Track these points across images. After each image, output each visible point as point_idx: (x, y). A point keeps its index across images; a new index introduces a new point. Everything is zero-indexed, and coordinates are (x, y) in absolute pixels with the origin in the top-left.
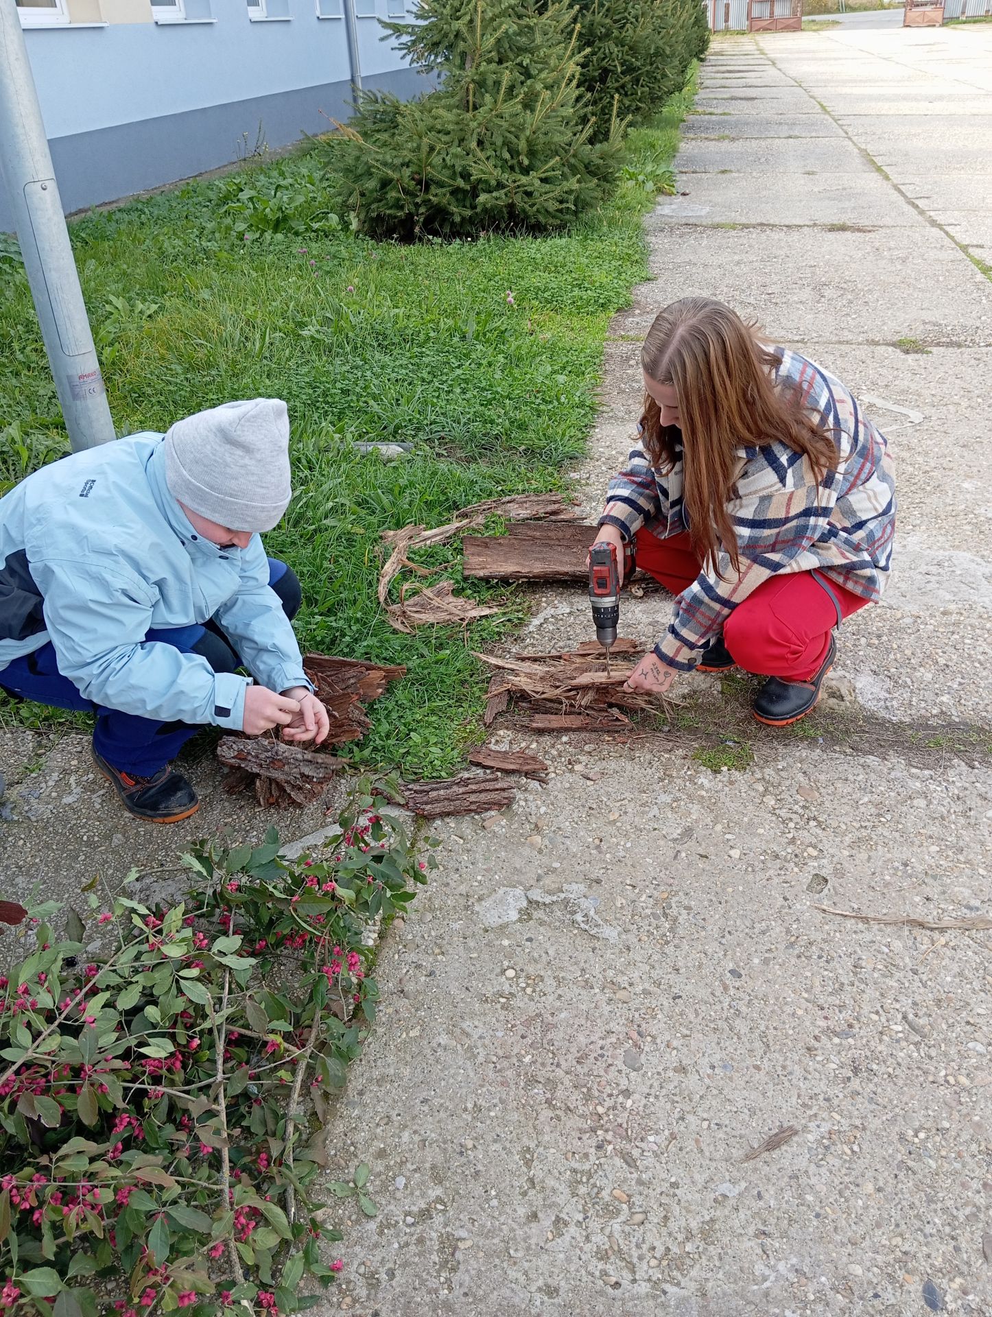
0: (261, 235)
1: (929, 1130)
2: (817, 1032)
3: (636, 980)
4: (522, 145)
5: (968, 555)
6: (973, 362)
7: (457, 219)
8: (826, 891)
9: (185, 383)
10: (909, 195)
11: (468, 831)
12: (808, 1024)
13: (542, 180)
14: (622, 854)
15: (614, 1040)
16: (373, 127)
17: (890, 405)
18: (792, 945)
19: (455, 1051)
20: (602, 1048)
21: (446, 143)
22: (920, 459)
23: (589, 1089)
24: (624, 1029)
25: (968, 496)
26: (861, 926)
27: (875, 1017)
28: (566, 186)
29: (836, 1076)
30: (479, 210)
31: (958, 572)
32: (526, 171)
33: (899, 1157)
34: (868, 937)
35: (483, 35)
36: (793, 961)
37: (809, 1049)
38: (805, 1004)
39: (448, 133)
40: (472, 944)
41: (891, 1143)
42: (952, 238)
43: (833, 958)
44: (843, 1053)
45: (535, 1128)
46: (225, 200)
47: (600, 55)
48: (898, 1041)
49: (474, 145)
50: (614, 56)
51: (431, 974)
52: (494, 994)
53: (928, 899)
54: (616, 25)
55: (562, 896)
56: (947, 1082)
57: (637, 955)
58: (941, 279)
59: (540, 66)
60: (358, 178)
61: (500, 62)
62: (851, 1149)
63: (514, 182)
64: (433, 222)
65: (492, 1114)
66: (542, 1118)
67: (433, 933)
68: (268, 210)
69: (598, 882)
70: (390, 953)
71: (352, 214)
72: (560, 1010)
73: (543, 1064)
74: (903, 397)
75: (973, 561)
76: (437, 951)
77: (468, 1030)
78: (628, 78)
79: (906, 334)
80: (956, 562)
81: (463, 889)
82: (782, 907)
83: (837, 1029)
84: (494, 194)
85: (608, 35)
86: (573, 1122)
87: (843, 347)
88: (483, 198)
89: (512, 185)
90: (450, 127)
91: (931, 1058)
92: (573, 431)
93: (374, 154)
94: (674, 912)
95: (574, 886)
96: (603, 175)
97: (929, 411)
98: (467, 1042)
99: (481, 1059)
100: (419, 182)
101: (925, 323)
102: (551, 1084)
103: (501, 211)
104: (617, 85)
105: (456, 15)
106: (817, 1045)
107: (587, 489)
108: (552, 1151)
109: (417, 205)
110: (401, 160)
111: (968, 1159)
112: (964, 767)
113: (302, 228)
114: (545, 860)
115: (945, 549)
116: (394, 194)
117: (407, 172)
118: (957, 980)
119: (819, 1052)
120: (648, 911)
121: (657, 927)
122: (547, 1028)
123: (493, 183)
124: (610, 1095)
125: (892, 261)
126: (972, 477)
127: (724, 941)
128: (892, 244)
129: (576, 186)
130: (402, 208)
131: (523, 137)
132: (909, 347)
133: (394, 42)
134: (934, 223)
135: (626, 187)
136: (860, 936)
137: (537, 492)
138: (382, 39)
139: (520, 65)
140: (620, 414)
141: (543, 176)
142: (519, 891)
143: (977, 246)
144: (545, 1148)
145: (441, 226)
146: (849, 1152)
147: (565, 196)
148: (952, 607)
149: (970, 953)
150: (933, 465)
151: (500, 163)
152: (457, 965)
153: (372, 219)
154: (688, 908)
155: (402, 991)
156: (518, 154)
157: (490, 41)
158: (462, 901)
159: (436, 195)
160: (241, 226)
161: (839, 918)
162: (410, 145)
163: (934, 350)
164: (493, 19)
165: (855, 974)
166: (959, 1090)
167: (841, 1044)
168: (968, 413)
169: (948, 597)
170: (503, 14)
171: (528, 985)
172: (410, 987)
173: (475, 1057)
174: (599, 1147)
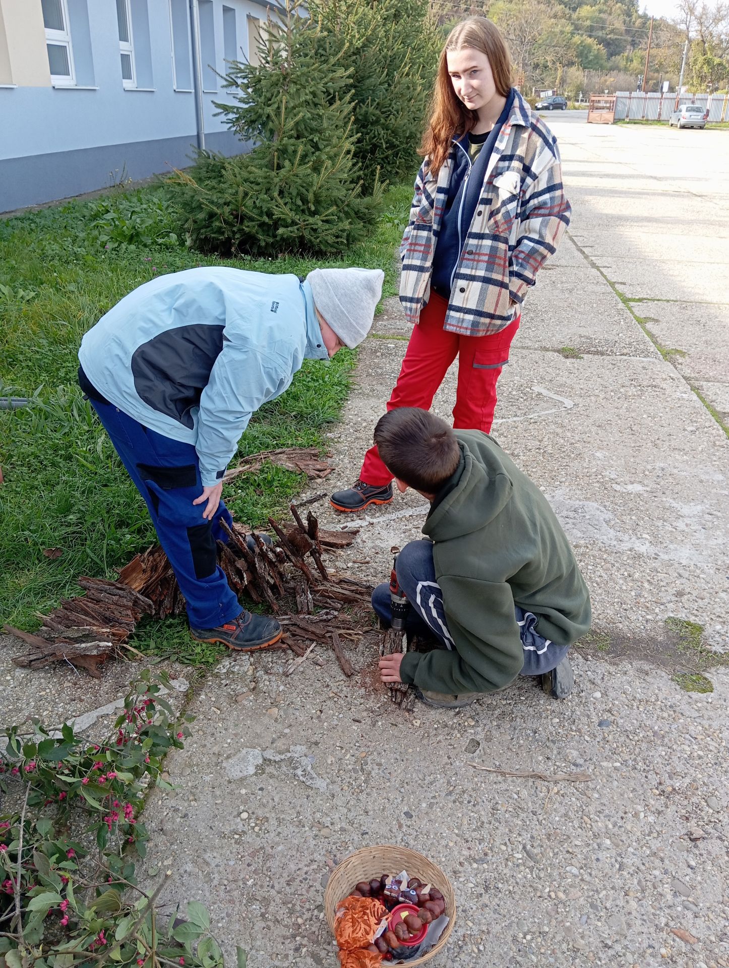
0: (119, 245)
1: (534, 933)
2: (461, 860)
3: (337, 820)
4: (311, 197)
5: (595, 505)
6: (610, 366)
7: (263, 244)
8: (478, 751)
9: (49, 353)
10: (579, 244)
11: (225, 704)
12: (456, 853)
13: (323, 221)
14: (335, 722)
15: (315, 867)
16: (206, 175)
17: (551, 395)
18: (450, 793)
19: (197, 876)
20: (306, 873)
21: (257, 191)
22: (569, 434)
23: (294, 905)
24: (324, 859)
25: (599, 462)
26: (500, 778)
27: (504, 848)
28: (341, 226)
29: (472, 893)
30: (278, 238)
31: (588, 517)
32: (313, 214)
33: (511, 954)
34: (504, 786)
35: (286, 118)
36: (450, 805)
37: (455, 872)
38: (455, 838)
39: (258, 184)
40: (218, 793)
41: (506, 943)
42: (605, 276)
43: (478, 803)
44: (479, 875)
45: (250, 935)
46: (95, 217)
47: (371, 134)
48: (518, 866)
49: (276, 194)
50: (381, 136)
51: (186, 816)
52: (231, 832)
53: (548, 758)
54: (383, 115)
55: (289, 755)
56: (550, 896)
57: (338, 801)
58: (595, 305)
59: (325, 143)
60: (192, 210)
61: (298, 138)
62: (478, 949)
63: (304, 221)
64: (246, 244)
65: (220, 925)
66: (256, 928)
67: (190, 784)
68: (125, 227)
69: (316, 744)
70: (156, 801)
71: (187, 235)
72: (278, 844)
73: (262, 886)
74: (561, 389)
75: (598, 509)
76: (191, 798)
77: (208, 860)
78: (390, 152)
79: (567, 344)
80: (587, 510)
81: (216, 749)
82: (447, 764)
83: (477, 857)
84: (289, 229)
85: (376, 122)
86: (280, 931)
87: (524, 351)
88: (281, 231)
89: (302, 224)
90: (260, 180)
91: (540, 879)
92: (332, 403)
93: (204, 195)
94: (368, 768)
95: (298, 748)
96: (367, 220)
97: (578, 400)
98: (207, 869)
99: (216, 882)
100: (236, 217)
101: (581, 336)
102: (266, 901)
103: (295, 241)
104: (382, 156)
105: (268, 102)
106: (461, 869)
107: (338, 445)
108: (262, 953)
109: (234, 233)
110: (223, 200)
111: (560, 955)
112: (581, 660)
113: (149, 242)
114: (279, 726)
115: (580, 500)
116: (217, 224)
117: (227, 209)
118: (563, 819)
119: (462, 875)
120: (350, 767)
121: (356, 779)
122: (268, 857)
123: (289, 221)
124: (309, 910)
125: (562, 291)
126: (603, 449)
127: (402, 790)
128: (564, 279)
129: (347, 227)
130: (223, 233)
131: (311, 190)
132: (569, 353)
133: (223, 118)
134: (594, 265)
135: (385, 228)
136: (498, 786)
137: (301, 446)
138: (215, 115)
139: (312, 140)
140: (367, 391)
141: (325, 218)
142: (257, 751)
143: (621, 283)
144: (257, 950)
145: (251, 248)
146: (476, 951)
147: (340, 233)
148: (582, 542)
149: (574, 799)
150: (577, 439)
151: (294, 208)
152: (205, 809)
153: (201, 239)
154: (380, 765)
155: (162, 830)
156: (308, 202)
157: (291, 123)
158: (214, 759)
159: (248, 227)
160: (104, 238)
161: (485, 772)
162: (230, 191)
163: (585, 356)
164: (294, 108)
165: (493, 814)
166: (558, 902)
167: (478, 869)
168: (604, 402)
169: (579, 535)
170: (300, 105)
171: (256, 825)
172: (168, 827)
173: (211, 880)
174: (297, 950)
